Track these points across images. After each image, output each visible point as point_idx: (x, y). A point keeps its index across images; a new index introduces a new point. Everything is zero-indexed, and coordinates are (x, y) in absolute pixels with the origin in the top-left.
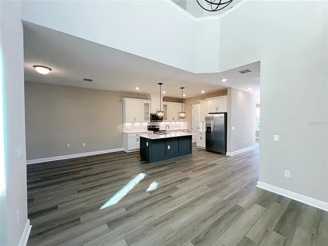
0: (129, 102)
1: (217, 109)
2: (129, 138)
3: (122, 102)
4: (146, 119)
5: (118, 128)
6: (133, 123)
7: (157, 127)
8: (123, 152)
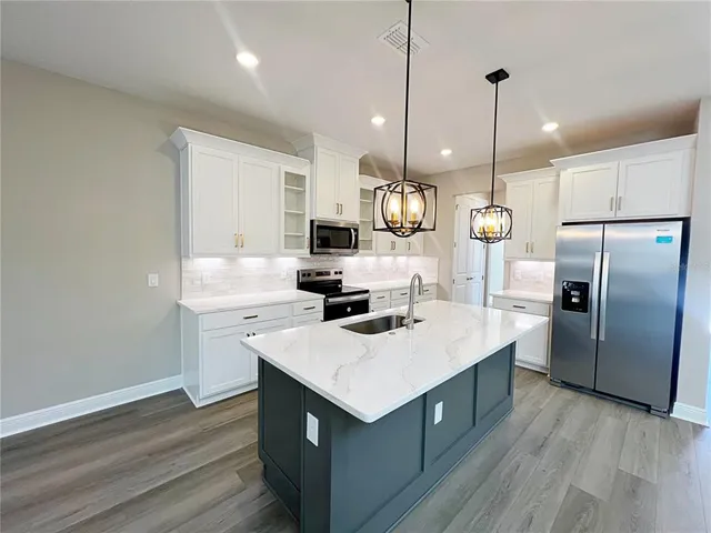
0: (207, 155)
1: (617, 203)
2: (204, 337)
3: (176, 154)
4: (291, 241)
5: (154, 280)
6: (231, 258)
7: (333, 277)
8: (177, 401)
